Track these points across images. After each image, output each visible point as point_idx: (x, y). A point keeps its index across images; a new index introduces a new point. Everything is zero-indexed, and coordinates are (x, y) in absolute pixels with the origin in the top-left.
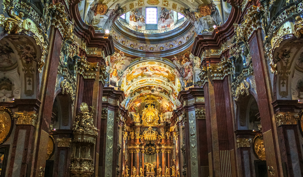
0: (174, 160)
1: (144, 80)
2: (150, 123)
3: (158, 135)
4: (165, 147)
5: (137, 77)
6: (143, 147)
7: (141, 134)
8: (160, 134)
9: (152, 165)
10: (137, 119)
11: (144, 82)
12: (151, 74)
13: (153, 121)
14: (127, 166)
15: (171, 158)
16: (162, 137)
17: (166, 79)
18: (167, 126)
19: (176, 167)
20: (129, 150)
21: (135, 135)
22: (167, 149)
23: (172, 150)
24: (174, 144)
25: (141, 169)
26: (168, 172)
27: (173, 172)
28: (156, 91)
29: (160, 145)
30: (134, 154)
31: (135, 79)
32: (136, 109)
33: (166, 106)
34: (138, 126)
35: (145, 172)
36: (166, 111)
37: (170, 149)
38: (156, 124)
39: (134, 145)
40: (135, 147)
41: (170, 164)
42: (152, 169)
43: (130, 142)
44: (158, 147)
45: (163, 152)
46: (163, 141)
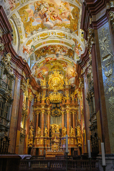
0: (79, 120)
1: (46, 35)
2: (56, 86)
3: (63, 97)
4: (70, 108)
5: (37, 30)
6: (49, 109)
7: (47, 96)
8: (65, 96)
9: (57, 126)
10: (43, 84)
11: (45, 37)
12: (52, 25)
13: (58, 85)
14: (32, 127)
15: (76, 118)
16: (67, 98)
17: (69, 30)
18: (72, 89)
19: (81, 127)
20: (35, 112)
21: (41, 98)
22: (72, 110)
23: (77, 111)
24: (78, 105)
25: (46, 129)
26: (73, 132)
27: (78, 132)
28: (61, 54)
29: (65, 106)
30: (40, 115)
31: (35, 32)
32: (44, 77)
33: (70, 73)
34: (44, 89)
35: (50, 133)
36: (71, 78)
37: (75, 110)
38: (62, 88)
39: (40, 106)
40: (41, 109)
41: (75, 125)
42: (58, 129)
43: (36, 104)
44: (63, 109)
45: (68, 112)
46: (68, 102)
